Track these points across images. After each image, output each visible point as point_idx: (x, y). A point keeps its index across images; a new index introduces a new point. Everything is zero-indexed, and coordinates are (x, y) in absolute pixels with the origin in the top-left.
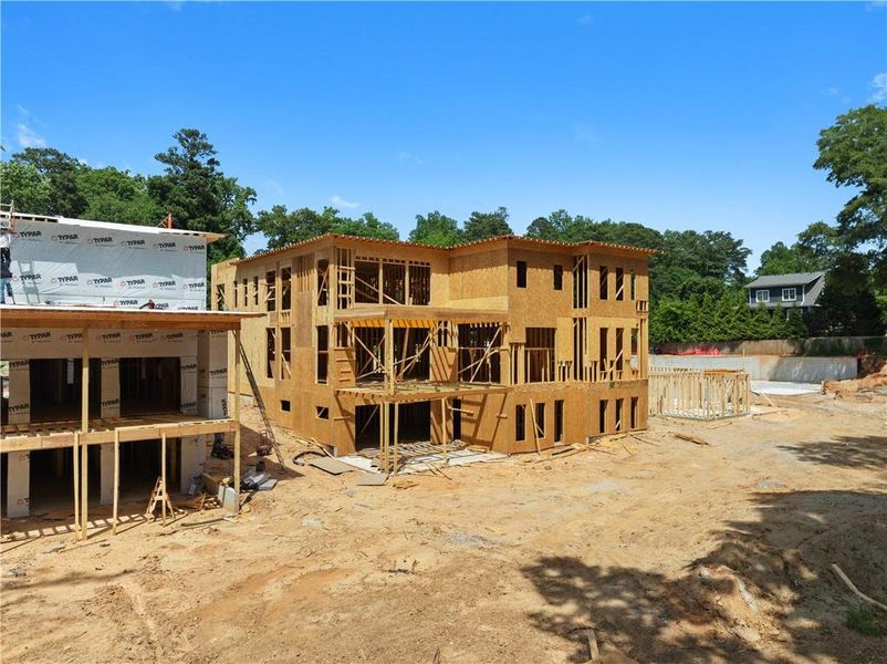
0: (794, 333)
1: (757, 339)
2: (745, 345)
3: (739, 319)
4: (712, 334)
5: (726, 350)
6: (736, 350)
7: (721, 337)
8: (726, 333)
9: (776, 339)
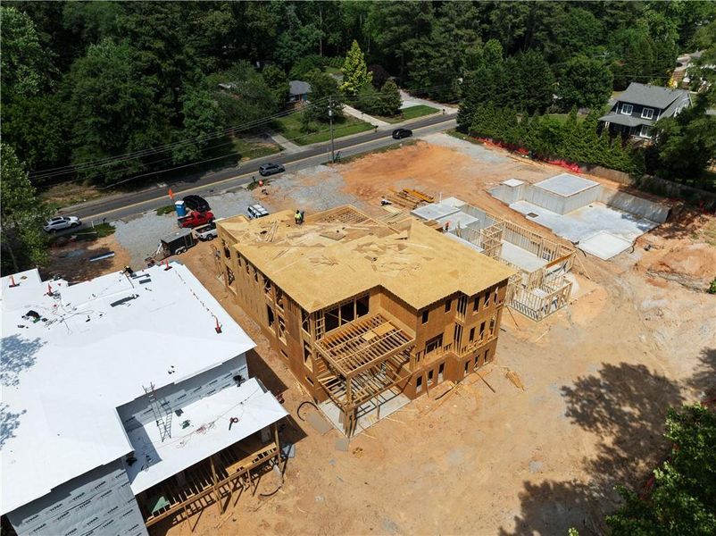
0: (635, 171)
1: (608, 167)
2: (598, 169)
3: (599, 149)
4: (576, 154)
5: (584, 168)
6: (591, 170)
7: (582, 159)
8: (586, 156)
9: (621, 170)
